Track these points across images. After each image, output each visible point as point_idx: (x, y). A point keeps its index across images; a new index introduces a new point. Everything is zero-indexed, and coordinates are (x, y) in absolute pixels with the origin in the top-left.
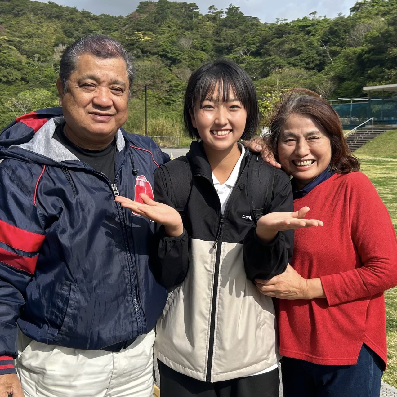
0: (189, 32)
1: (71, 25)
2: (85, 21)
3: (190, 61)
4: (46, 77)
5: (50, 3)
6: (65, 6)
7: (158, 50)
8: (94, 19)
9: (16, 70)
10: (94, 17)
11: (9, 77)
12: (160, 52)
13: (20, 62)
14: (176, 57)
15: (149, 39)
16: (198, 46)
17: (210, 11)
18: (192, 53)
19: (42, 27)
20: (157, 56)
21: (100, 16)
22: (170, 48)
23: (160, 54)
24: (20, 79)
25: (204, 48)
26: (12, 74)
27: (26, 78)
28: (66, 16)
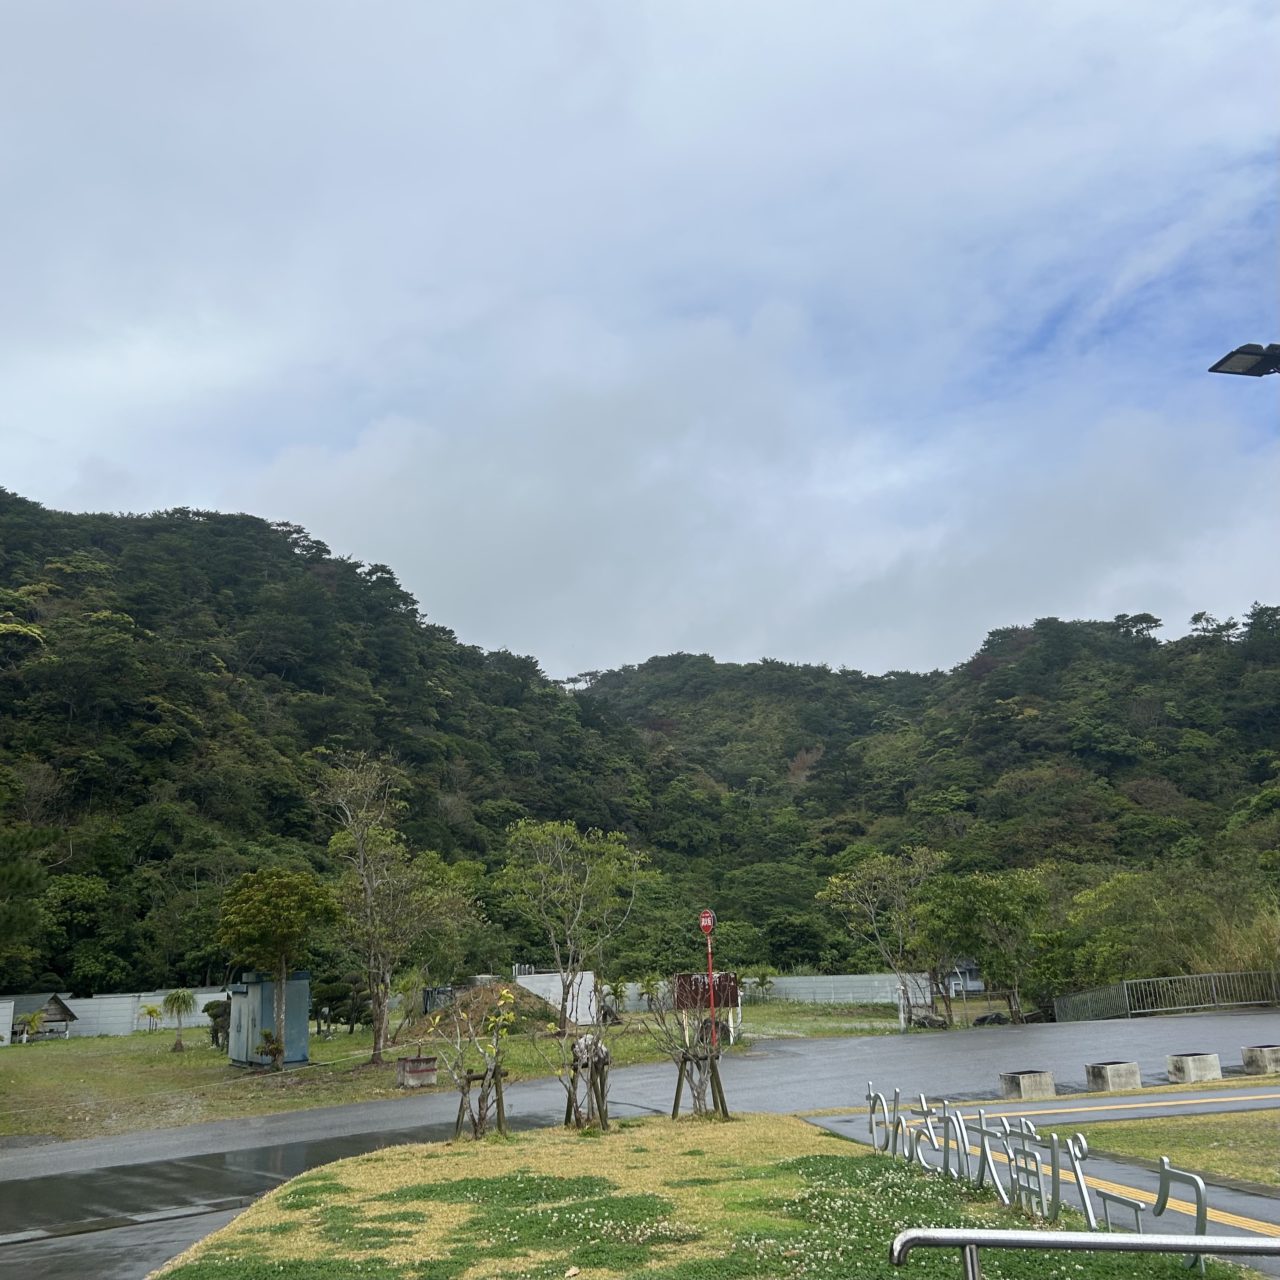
0: (1146, 686)
1: (819, 705)
2: (851, 692)
3: (1166, 757)
4: (779, 829)
5: (765, 661)
6: (801, 665)
7: (1069, 738)
8: (872, 685)
9: (709, 819)
10: (871, 681)
11: (694, 836)
12: (1075, 743)
13: (716, 800)
14: (1124, 751)
15: (1035, 712)
16: (1181, 717)
17: (1194, 627)
18: (1166, 736)
19: (751, 716)
20: (1067, 752)
21: (886, 676)
22: (1101, 729)
23: (1075, 748)
24: (718, 839)
25: (1199, 722)
26: (700, 828)
27: (732, 835)
28: (803, 685)
